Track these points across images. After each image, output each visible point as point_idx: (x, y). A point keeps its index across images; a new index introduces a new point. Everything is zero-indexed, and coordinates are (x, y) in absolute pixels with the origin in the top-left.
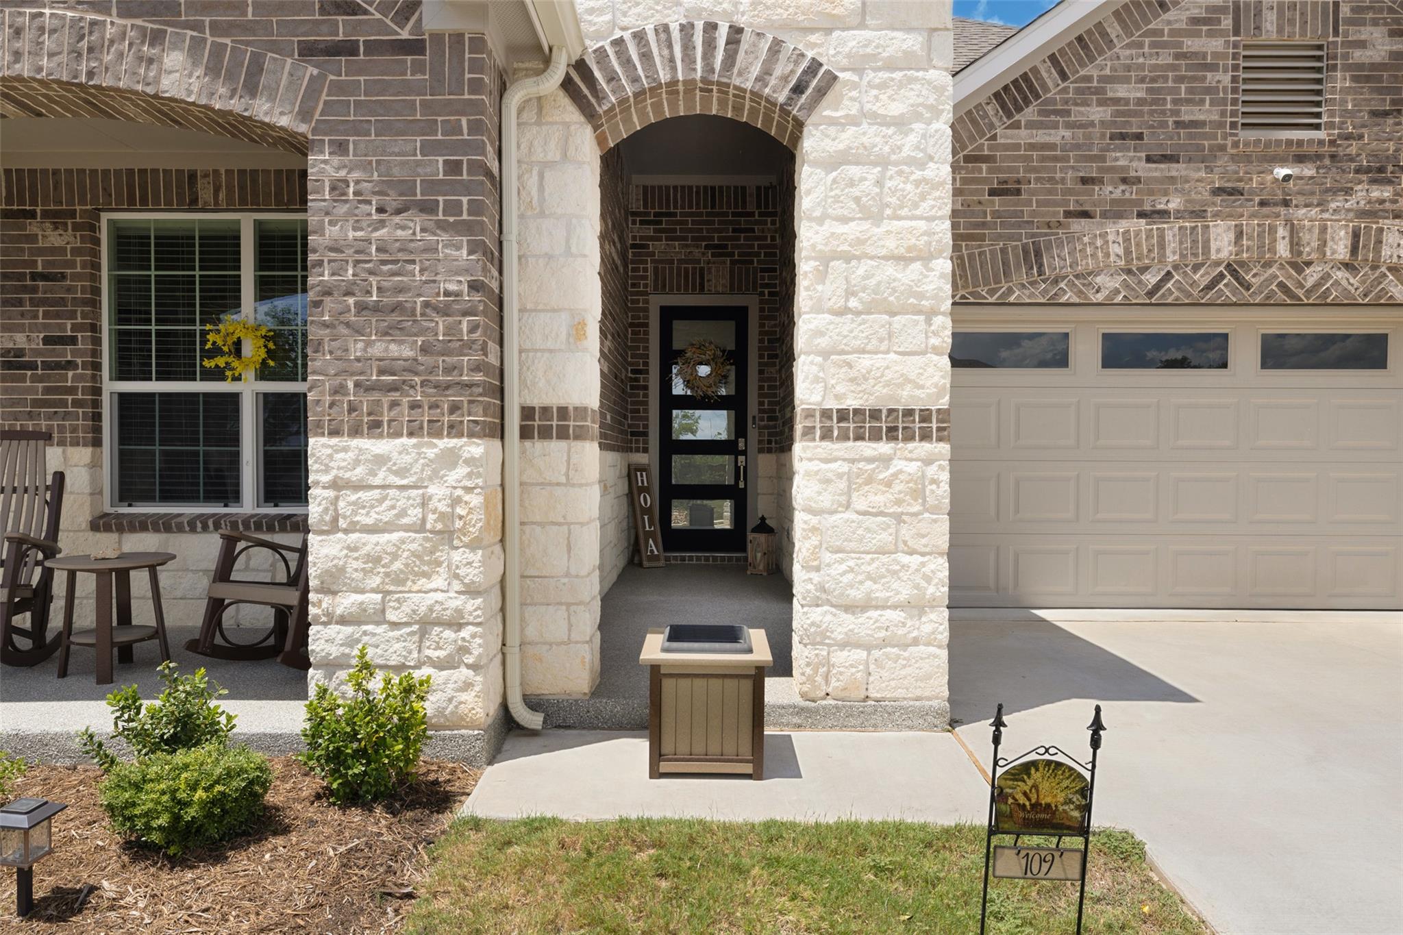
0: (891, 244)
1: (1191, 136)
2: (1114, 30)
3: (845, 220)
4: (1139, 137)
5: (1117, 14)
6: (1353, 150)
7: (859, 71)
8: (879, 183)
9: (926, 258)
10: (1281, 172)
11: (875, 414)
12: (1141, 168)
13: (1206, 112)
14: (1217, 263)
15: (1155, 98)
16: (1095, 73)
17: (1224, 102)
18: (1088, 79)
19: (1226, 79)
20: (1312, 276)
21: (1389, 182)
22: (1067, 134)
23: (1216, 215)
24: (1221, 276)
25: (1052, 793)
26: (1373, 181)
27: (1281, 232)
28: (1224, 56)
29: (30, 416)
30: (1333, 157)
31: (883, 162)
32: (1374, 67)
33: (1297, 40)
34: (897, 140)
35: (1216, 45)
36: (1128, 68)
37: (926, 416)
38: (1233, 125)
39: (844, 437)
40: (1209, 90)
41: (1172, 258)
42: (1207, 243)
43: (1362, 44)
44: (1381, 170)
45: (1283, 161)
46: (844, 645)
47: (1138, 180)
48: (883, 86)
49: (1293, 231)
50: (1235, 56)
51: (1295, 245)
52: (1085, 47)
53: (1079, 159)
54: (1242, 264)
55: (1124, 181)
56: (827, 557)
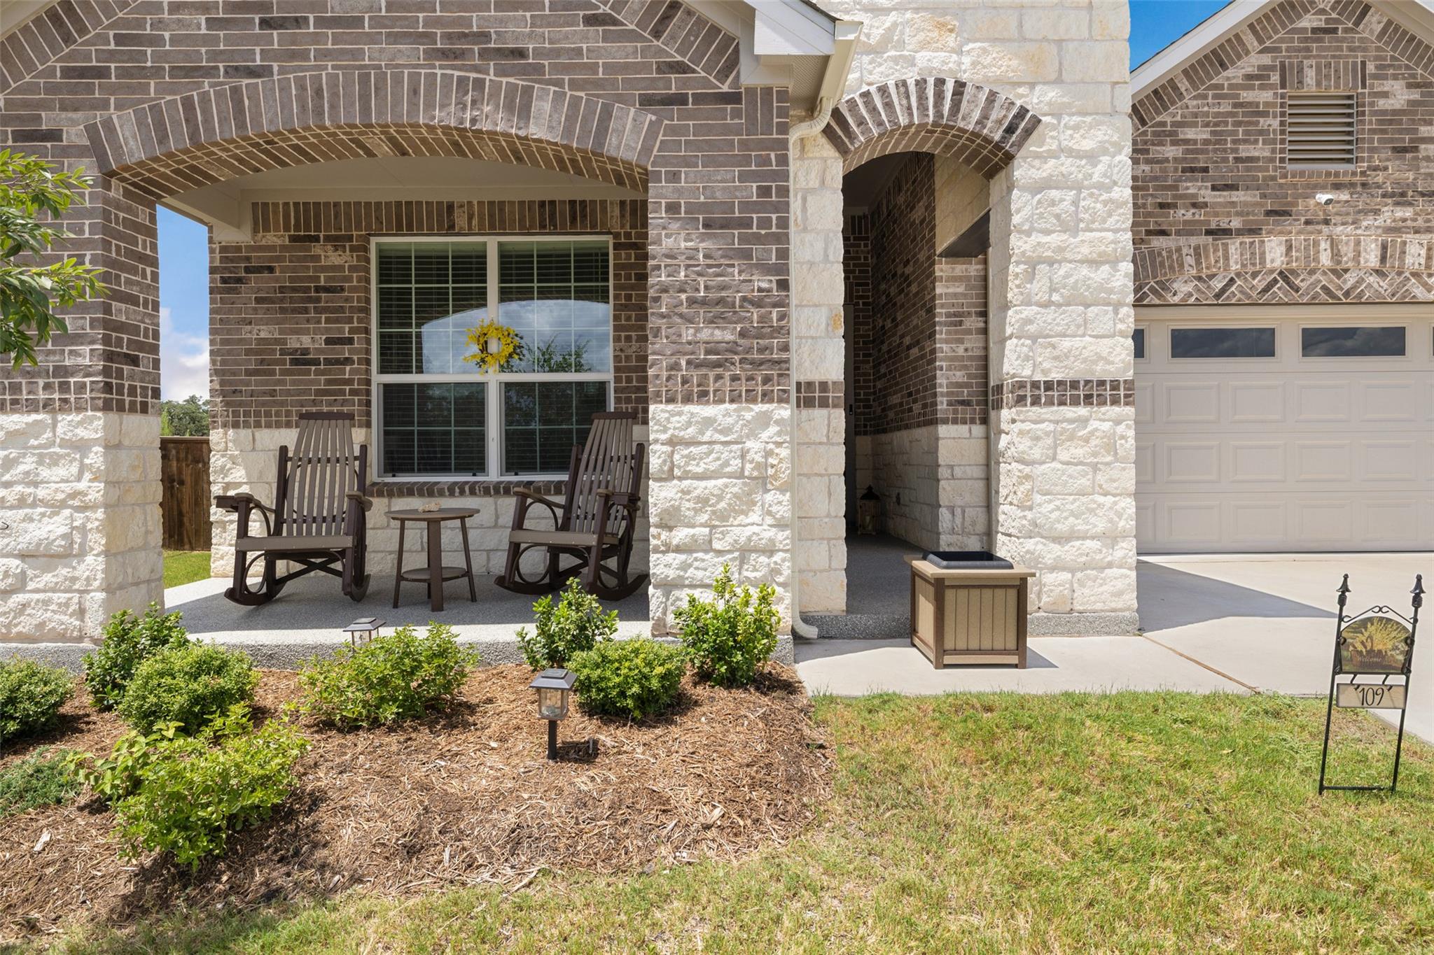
0: (1085, 250)
1: (1248, 169)
2: (1183, 85)
3: (1047, 232)
4: (1206, 170)
5: (1185, 72)
6: (1380, 179)
7: (1058, 116)
8: (1075, 203)
10: (1322, 197)
11: (1074, 384)
12: (1207, 195)
13: (1259, 150)
14: (1272, 271)
15: (1218, 139)
16: (1169, 120)
17: (1274, 142)
18: (1163, 124)
19: (1276, 123)
20: (1351, 279)
21: (1410, 204)
22: (1147, 168)
23: (1270, 232)
24: (1275, 281)
25: (1384, 642)
26: (1397, 204)
27: (1324, 245)
28: (1273, 105)
29: (314, 402)
30: (1364, 185)
31: (1078, 187)
32: (1395, 112)
33: (1333, 92)
34: (1089, 169)
35: (1267, 96)
36: (1196, 115)
37: (1115, 385)
38: (1282, 160)
39: (1050, 403)
40: (1261, 132)
41: (1235, 267)
42: (1263, 254)
43: (1385, 95)
44: (1403, 195)
45: (1323, 188)
46: (1053, 569)
47: (1205, 205)
48: (1076, 128)
49: (1334, 244)
50: (1282, 105)
51: (1336, 255)
52: (1160, 98)
53: (1156, 188)
54: (1293, 272)
55: (1194, 205)
56: (1038, 498)
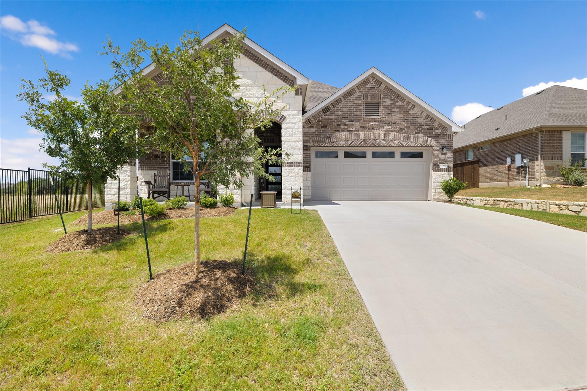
0: (294, 140)
2: (342, 99)
3: (288, 137)
4: (347, 117)
5: (343, 96)
6: (384, 120)
7: (289, 116)
8: (292, 131)
9: (299, 142)
10: (372, 124)
11: (292, 163)
12: (348, 123)
13: (358, 113)
14: (361, 139)
15: (349, 111)
16: (339, 106)
17: (362, 111)
19: (362, 107)
23: (361, 131)
25: (297, 194)
26: (388, 125)
29: (159, 165)
30: (381, 121)
31: (292, 129)
32: (387, 105)
33: (374, 101)
34: (294, 126)
35: (360, 102)
37: (299, 163)
38: (363, 115)
39: (288, 166)
40: (359, 109)
41: (353, 138)
42: (359, 136)
43: (385, 102)
44: (389, 123)
45: (372, 122)
46: (288, 195)
47: (347, 125)
48: (292, 118)
49: (374, 134)
50: (363, 103)
53: (337, 121)
54: (365, 139)
55: (345, 125)
56: (286, 183)
